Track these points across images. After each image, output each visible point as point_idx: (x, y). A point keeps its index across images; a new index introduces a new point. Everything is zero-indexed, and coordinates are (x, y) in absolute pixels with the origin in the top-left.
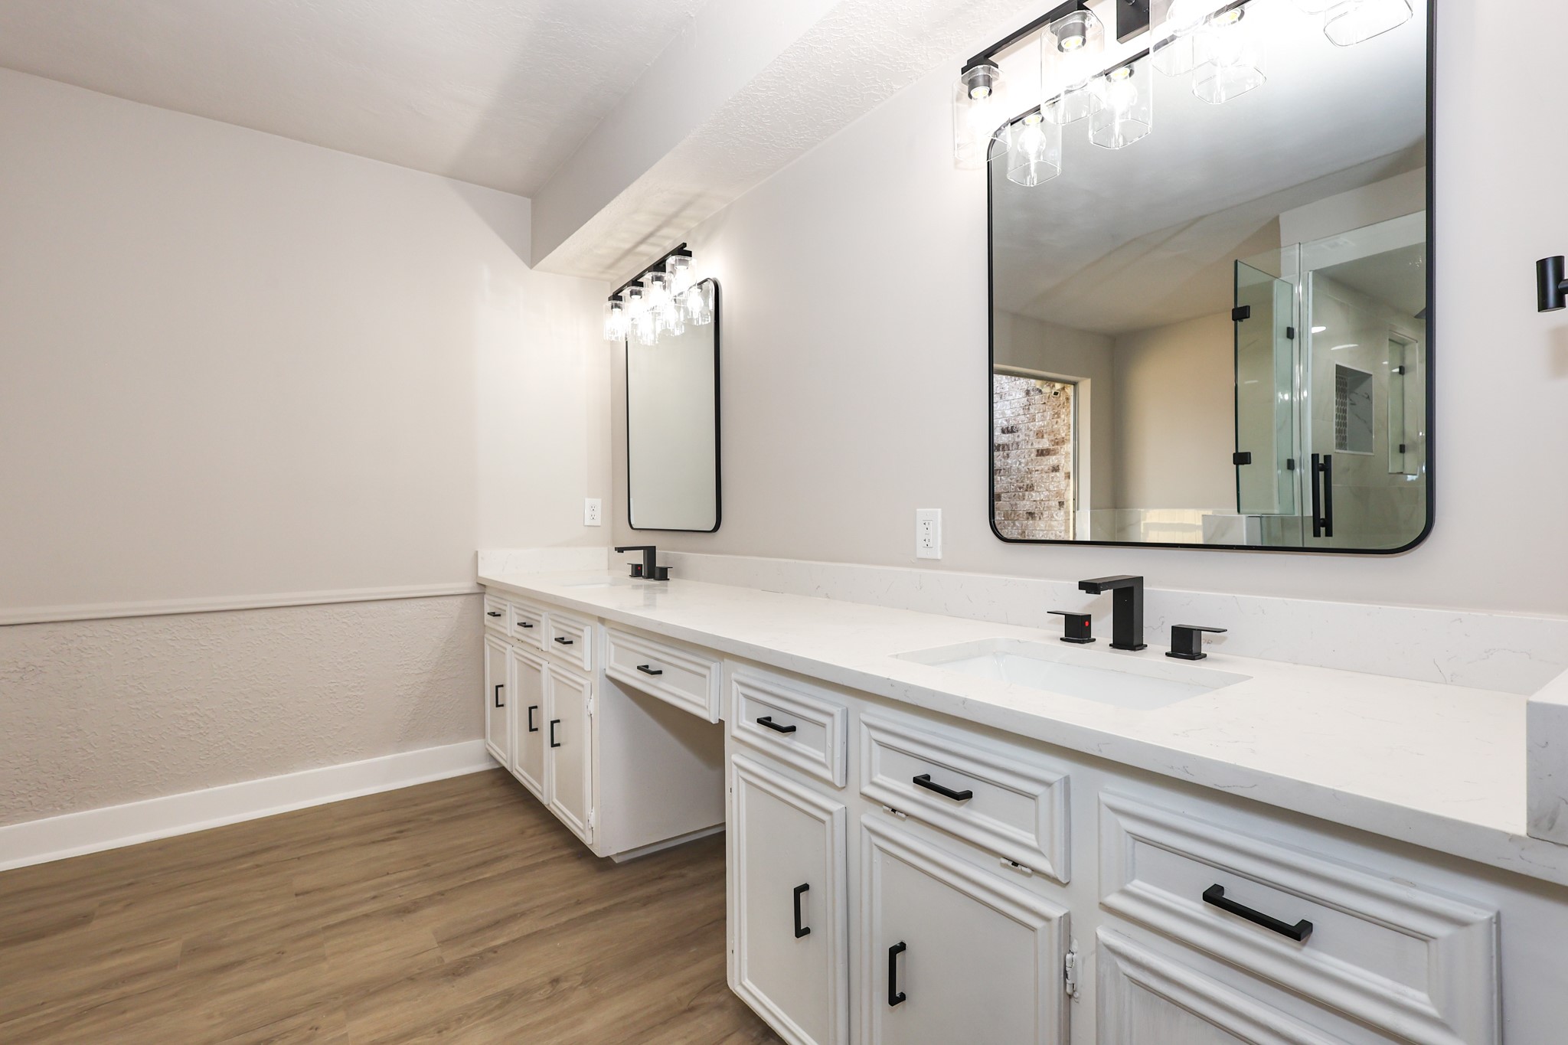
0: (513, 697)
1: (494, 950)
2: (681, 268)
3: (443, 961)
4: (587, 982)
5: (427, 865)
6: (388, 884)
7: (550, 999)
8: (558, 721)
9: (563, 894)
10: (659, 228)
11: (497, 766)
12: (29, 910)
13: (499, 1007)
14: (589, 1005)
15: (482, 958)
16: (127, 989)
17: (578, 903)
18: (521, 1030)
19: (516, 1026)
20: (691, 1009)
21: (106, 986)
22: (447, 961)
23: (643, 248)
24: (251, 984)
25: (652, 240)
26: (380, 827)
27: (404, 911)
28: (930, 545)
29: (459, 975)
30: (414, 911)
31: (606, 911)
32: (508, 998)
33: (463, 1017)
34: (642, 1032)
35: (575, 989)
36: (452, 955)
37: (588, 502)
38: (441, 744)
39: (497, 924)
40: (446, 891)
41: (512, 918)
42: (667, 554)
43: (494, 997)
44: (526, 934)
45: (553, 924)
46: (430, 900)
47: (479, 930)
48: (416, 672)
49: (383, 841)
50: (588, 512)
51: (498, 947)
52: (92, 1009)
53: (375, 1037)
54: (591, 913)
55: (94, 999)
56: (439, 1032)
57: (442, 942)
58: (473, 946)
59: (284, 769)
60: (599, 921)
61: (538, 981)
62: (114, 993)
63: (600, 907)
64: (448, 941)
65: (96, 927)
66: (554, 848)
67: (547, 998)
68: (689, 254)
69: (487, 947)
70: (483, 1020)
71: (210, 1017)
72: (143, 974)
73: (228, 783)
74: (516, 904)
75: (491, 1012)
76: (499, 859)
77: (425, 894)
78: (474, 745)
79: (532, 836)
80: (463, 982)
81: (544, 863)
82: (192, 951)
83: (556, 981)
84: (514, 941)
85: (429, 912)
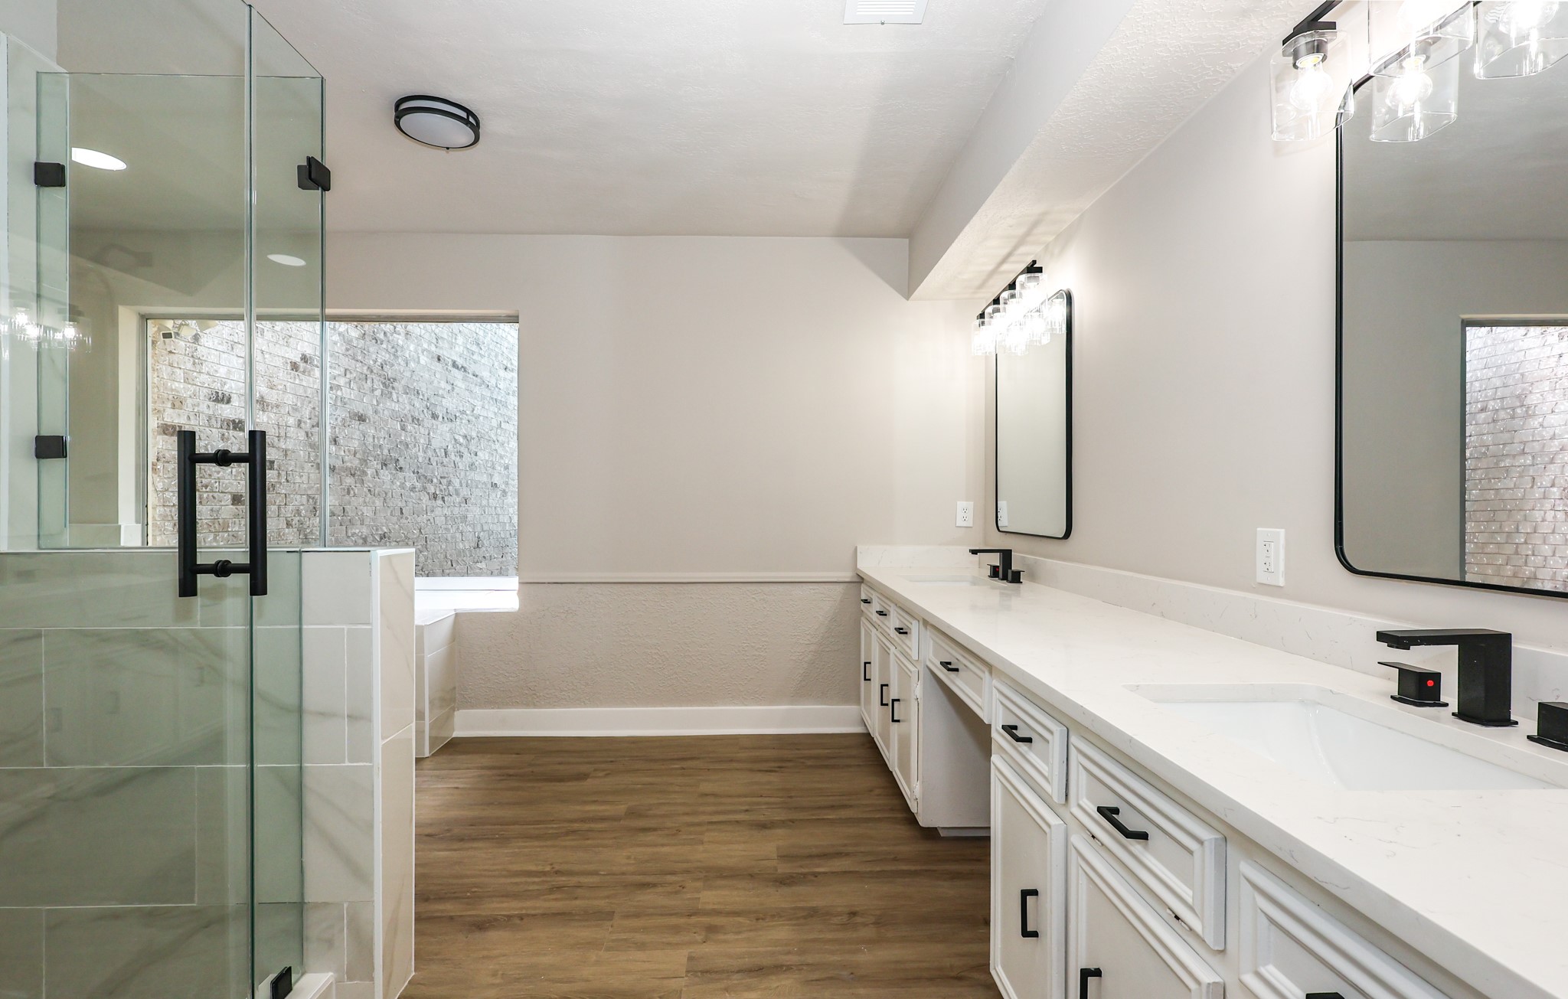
0: (875, 672)
1: (815, 875)
2: (1032, 284)
3: (777, 870)
4: (879, 923)
5: (791, 797)
6: (758, 804)
7: (844, 926)
8: (898, 700)
9: (885, 848)
10: (1016, 248)
11: (865, 732)
12: (560, 764)
13: (805, 917)
14: (870, 942)
15: (804, 877)
16: (592, 825)
17: (895, 859)
18: (814, 941)
19: (812, 936)
20: (959, 978)
21: (583, 820)
22: (780, 871)
23: (1005, 267)
24: (656, 846)
25: (1012, 259)
26: (767, 760)
27: (763, 826)
28: (1272, 569)
29: (784, 884)
30: (770, 828)
31: (916, 873)
32: (813, 913)
33: (777, 915)
34: (907, 979)
35: (867, 925)
36: (784, 869)
37: (961, 504)
38: (825, 704)
39: (825, 856)
40: (797, 820)
41: (839, 855)
42: (1025, 557)
43: (803, 909)
44: (844, 870)
45: (868, 870)
46: (783, 824)
47: (811, 856)
48: (806, 642)
49: (767, 771)
50: (960, 514)
51: (820, 873)
52: (574, 832)
53: (716, 907)
54: (904, 871)
55: (576, 826)
56: (757, 919)
57: (781, 856)
58: (801, 867)
59: (712, 703)
60: (907, 880)
61: (839, 909)
62: (586, 826)
63: (913, 868)
64: (785, 857)
65: (588, 783)
66: (892, 810)
67: (842, 925)
68: (1040, 270)
69: (811, 870)
70: (790, 922)
71: (629, 858)
72: (603, 819)
73: (675, 706)
74: (845, 845)
75: (798, 918)
76: (844, 807)
77: (783, 819)
78: (851, 709)
79: (878, 795)
80: (786, 890)
81: (879, 820)
82: (632, 813)
83: (853, 914)
84: (833, 873)
85: (780, 832)
